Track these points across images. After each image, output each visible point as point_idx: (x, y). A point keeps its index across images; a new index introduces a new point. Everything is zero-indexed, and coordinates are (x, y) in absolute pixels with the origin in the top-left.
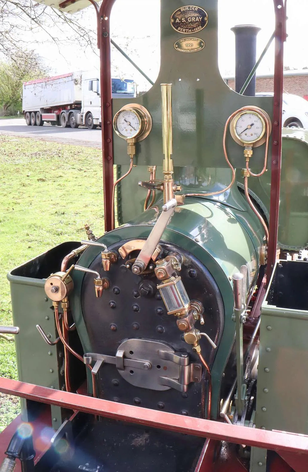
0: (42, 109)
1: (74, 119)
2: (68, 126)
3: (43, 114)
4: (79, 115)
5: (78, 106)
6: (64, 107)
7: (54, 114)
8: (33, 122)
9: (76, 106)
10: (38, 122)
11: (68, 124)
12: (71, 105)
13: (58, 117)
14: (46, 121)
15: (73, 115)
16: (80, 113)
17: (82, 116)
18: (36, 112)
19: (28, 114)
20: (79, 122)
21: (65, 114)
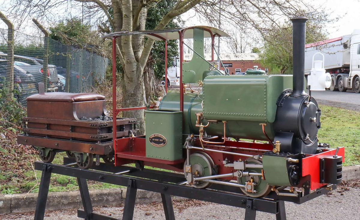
1: (342, 83)
4: (347, 79)
5: (346, 69)
6: (334, 71)
9: (344, 69)
11: (336, 88)
12: (340, 69)
15: (341, 78)
16: (348, 77)
17: (350, 80)
20: (346, 86)
21: (334, 77)
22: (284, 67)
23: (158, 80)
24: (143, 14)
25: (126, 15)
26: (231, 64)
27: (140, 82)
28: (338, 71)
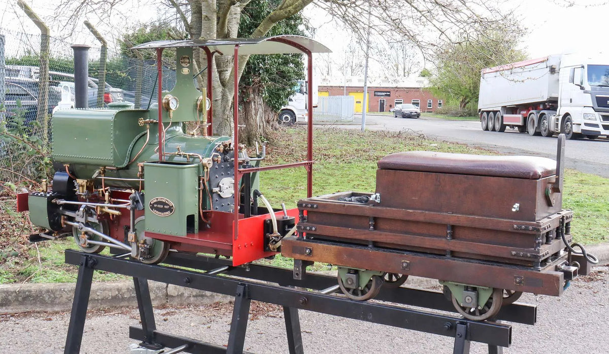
0: (504, 107)
1: (546, 124)
2: (538, 134)
3: (505, 116)
4: (553, 118)
5: (553, 104)
6: (535, 106)
7: (520, 116)
8: (490, 126)
9: (550, 104)
10: (498, 127)
11: (537, 131)
12: (543, 103)
13: (525, 119)
14: (508, 125)
15: (545, 117)
16: (554, 116)
17: (558, 120)
18: (495, 112)
19: (485, 114)
20: (552, 128)
21: (534, 115)
22: (465, 99)
23: (274, 113)
24: (235, 16)
25: (206, 16)
26: (389, 92)
27: (226, 117)
28: (541, 107)
